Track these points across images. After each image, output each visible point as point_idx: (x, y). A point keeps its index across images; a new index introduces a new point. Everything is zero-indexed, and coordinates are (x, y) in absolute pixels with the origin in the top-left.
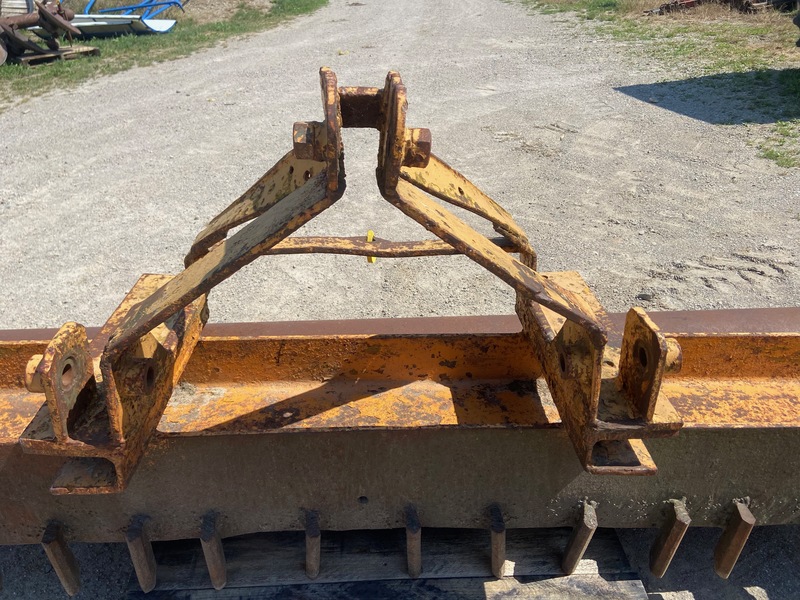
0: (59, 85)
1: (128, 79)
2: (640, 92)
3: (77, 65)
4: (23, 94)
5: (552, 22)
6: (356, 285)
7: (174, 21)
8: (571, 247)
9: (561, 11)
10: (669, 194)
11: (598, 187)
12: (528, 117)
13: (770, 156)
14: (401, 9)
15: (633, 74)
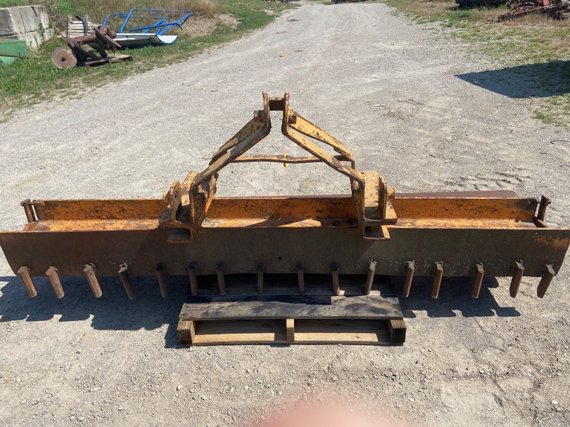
0: (111, 80)
1: (153, 76)
2: (470, 78)
3: (119, 67)
4: (91, 86)
5: (423, 30)
6: (284, 189)
7: (176, 36)
8: (404, 169)
9: (431, 21)
10: (470, 141)
11: (428, 137)
12: (395, 95)
13: (540, 117)
14: (323, 23)
15: (468, 65)
